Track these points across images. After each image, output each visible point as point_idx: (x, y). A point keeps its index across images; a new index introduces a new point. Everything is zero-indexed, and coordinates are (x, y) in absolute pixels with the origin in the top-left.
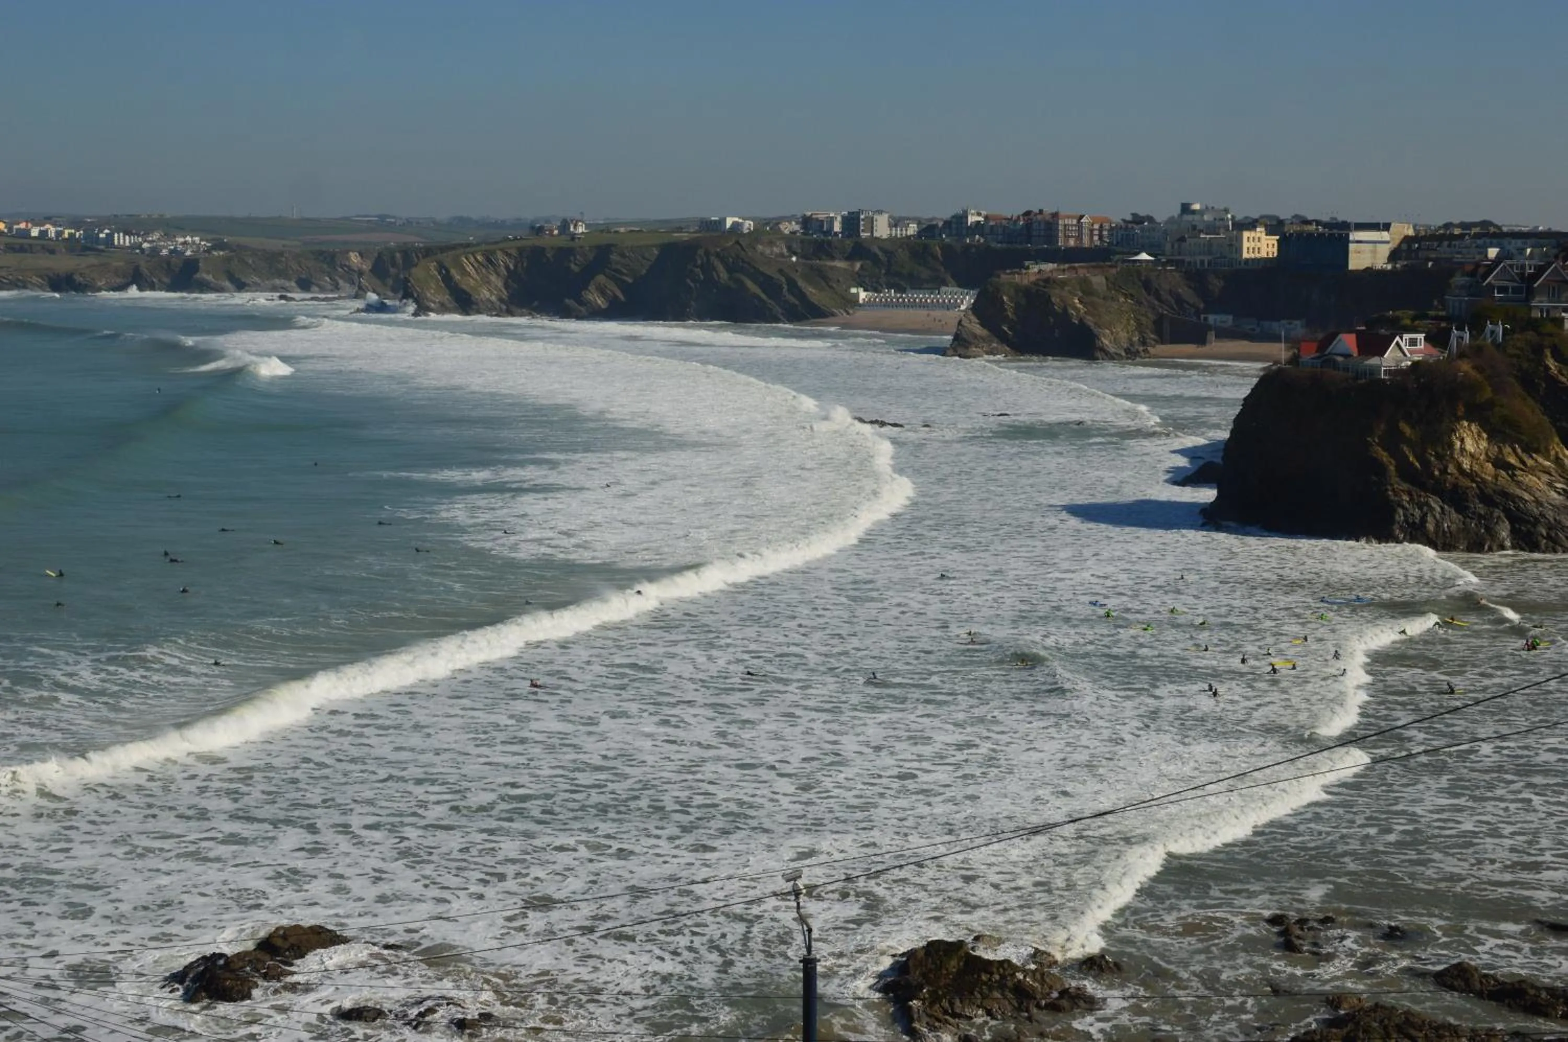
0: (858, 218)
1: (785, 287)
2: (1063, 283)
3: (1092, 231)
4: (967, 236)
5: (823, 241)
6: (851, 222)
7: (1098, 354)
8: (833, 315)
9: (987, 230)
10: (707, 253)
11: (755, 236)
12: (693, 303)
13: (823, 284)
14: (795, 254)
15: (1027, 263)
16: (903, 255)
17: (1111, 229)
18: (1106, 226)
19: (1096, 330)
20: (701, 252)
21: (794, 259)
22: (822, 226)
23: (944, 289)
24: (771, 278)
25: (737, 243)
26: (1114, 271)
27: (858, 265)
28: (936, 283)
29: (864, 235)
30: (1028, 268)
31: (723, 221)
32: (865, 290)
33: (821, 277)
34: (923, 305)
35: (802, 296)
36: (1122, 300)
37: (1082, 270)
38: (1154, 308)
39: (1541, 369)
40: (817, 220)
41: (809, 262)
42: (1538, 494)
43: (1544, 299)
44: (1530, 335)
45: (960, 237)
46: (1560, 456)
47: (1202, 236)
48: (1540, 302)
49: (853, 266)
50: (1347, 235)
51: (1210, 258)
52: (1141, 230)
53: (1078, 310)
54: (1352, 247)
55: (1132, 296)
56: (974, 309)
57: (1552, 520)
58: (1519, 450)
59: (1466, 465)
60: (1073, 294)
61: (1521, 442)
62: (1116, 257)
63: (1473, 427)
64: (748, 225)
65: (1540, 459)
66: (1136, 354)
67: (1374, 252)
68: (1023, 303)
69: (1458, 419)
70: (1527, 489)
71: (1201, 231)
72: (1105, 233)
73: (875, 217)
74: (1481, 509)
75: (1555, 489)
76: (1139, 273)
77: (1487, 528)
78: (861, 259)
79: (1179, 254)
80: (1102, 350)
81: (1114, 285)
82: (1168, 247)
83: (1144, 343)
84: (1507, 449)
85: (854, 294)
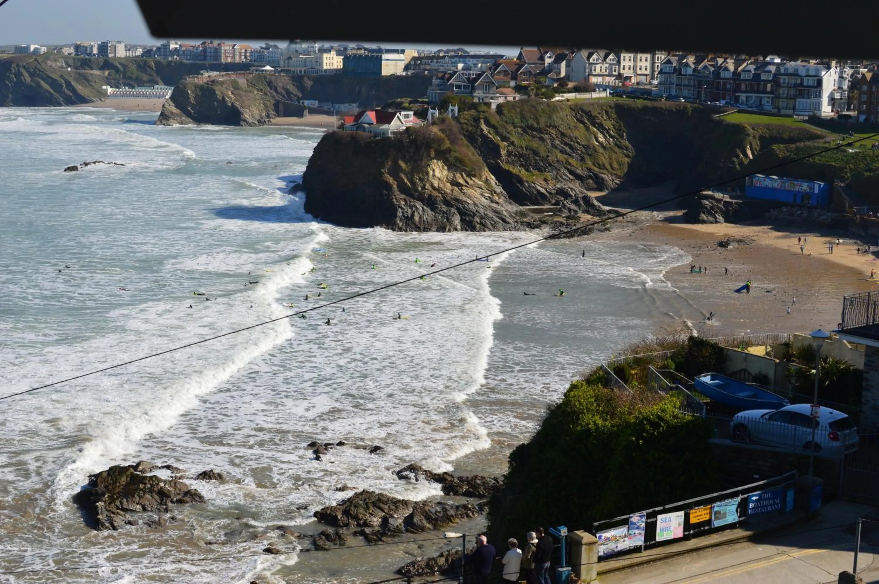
0: (107, 46)
1: (64, 85)
2: (222, 83)
3: (240, 53)
4: (170, 55)
5: (86, 59)
6: (103, 48)
7: (243, 123)
8: (93, 102)
9: (181, 53)
10: (18, 66)
11: (47, 56)
12: (10, 95)
13: (87, 84)
14: (70, 66)
15: (202, 72)
16: (133, 67)
17: (251, 52)
18: (249, 51)
19: (241, 110)
20: (14, 65)
21: (69, 69)
22: (86, 50)
23: (156, 86)
24: (56, 80)
25: (36, 60)
26: (251, 76)
27: (107, 73)
28: (152, 83)
29: (110, 55)
30: (202, 74)
31: (28, 48)
32: (111, 87)
33: (85, 80)
34: (145, 96)
35: (74, 91)
36: (256, 92)
37: (233, 76)
38: (273, 97)
39: (479, 130)
40: (84, 47)
41: (78, 71)
42: (475, 199)
43: (481, 92)
44: (473, 112)
45: (166, 56)
46: (489, 178)
47: (301, 56)
48: (479, 94)
49: (104, 73)
50: (381, 56)
51: (305, 68)
52: (269, 53)
53: (230, 98)
54: (383, 62)
55: (261, 90)
56: (172, 98)
57: (483, 214)
58: (465, 176)
59: (436, 184)
60: (228, 89)
61: (465, 171)
62: (253, 68)
63: (440, 163)
64: (43, 50)
65: (476, 180)
66: (264, 123)
67: (396, 66)
68: (200, 94)
69: (431, 159)
70: (469, 197)
71: (301, 54)
72: (248, 54)
73: (117, 45)
74: (444, 208)
75: (484, 197)
76: (265, 77)
77: (448, 219)
78: (108, 69)
79: (288, 66)
80: (245, 121)
81: (251, 84)
82: (282, 62)
83: (268, 117)
84: (458, 175)
85: (104, 90)
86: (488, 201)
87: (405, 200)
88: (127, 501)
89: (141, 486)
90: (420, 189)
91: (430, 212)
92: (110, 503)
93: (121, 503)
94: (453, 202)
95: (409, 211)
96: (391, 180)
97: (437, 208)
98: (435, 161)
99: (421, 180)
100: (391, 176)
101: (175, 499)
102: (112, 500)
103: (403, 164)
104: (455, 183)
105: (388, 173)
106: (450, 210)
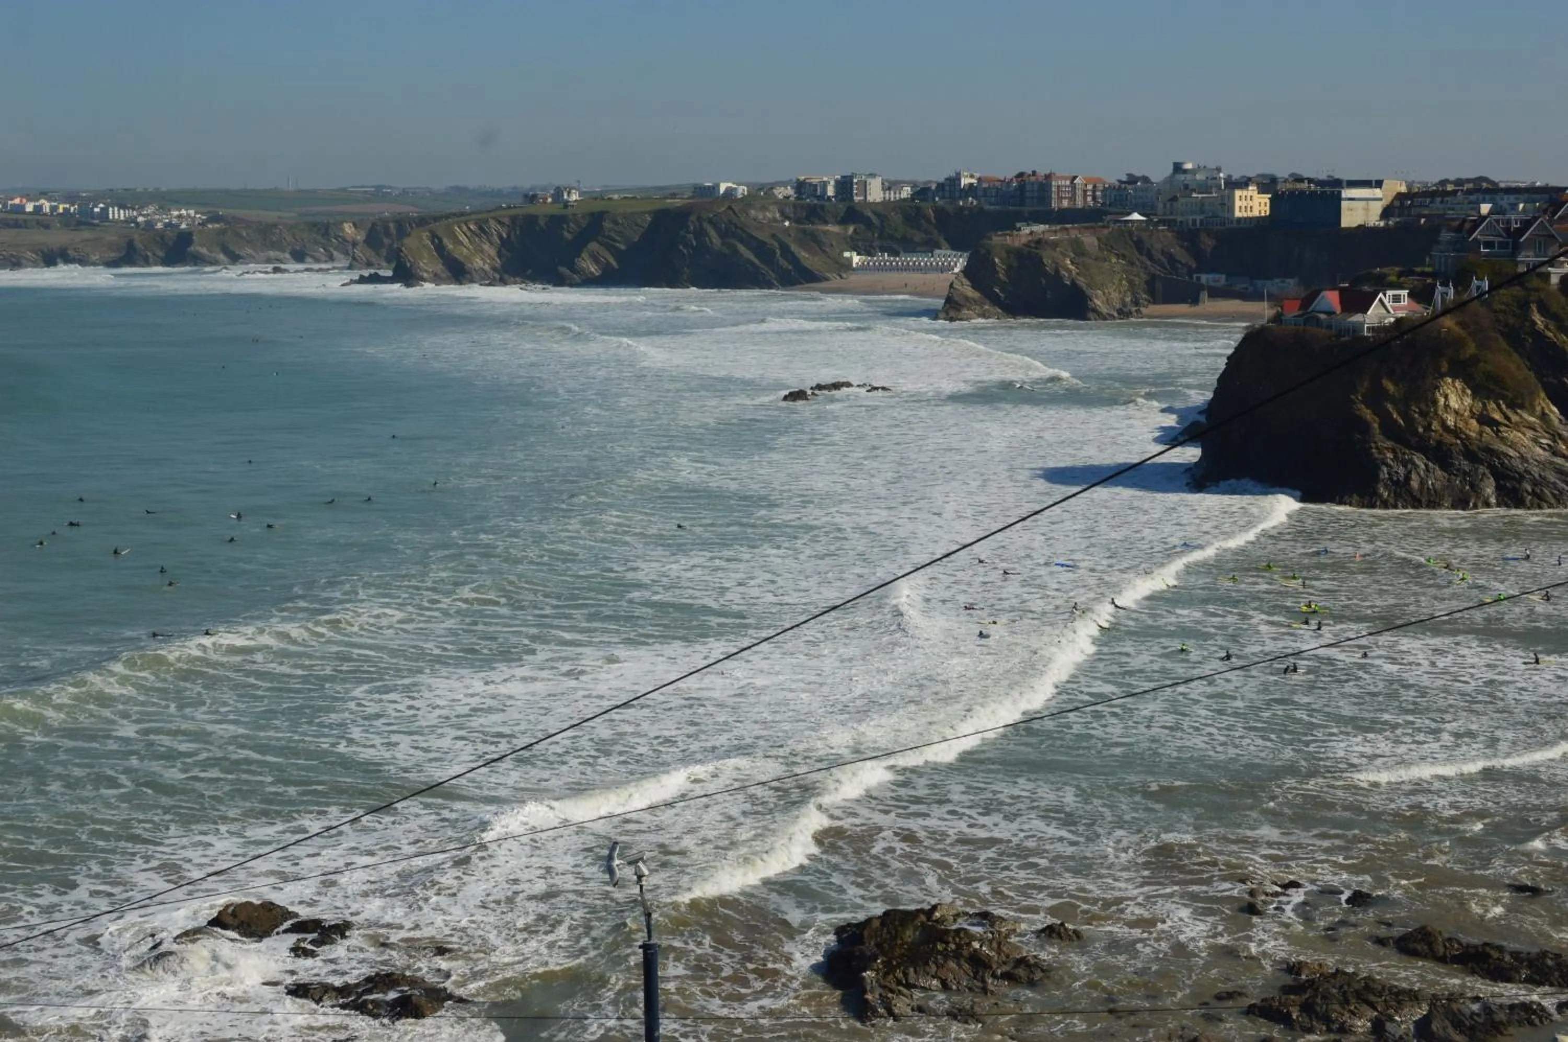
0: (851, 183)
1: (778, 252)
2: (1054, 245)
3: (1085, 192)
4: (960, 198)
5: (815, 206)
6: (844, 185)
7: (1091, 315)
8: (827, 279)
9: (980, 193)
10: (699, 219)
11: (747, 201)
12: (686, 269)
13: (816, 247)
14: (788, 218)
15: (1018, 225)
16: (896, 218)
17: (1104, 190)
18: (1100, 187)
19: (1089, 292)
20: (693, 218)
21: (787, 224)
22: (815, 191)
23: (937, 252)
24: (765, 243)
25: (730, 208)
26: (1106, 231)
27: (851, 229)
28: (930, 246)
29: (857, 199)
30: (1019, 229)
31: (716, 187)
32: (858, 254)
33: (814, 241)
34: (917, 269)
35: (795, 260)
36: (1114, 260)
37: (1074, 231)
38: (1146, 268)
39: (1527, 324)
40: (810, 184)
41: (802, 226)
42: (1523, 450)
43: (1531, 253)
44: (1517, 290)
45: (953, 199)
46: (1547, 411)
47: (1194, 195)
48: (1527, 258)
49: (846, 230)
50: (1340, 193)
51: (1202, 217)
52: (1135, 190)
53: (1069, 271)
54: (1344, 204)
55: (1124, 257)
56: (966, 272)
57: (1537, 476)
58: (1504, 406)
59: (1451, 421)
60: (1065, 256)
61: (1504, 398)
62: (1109, 217)
63: (1457, 384)
64: (742, 190)
65: (1526, 416)
66: (1129, 314)
67: (1367, 210)
68: (1015, 264)
69: (1443, 376)
70: (1512, 446)
71: (1194, 190)
72: (1098, 193)
73: (869, 181)
74: (1465, 465)
75: (1540, 445)
76: (1130, 233)
77: (1472, 486)
78: (854, 223)
79: (1171, 213)
80: (1095, 311)
81: (1106, 245)
82: (1160, 206)
83: (1136, 303)
84: (1492, 405)
85: (847, 259)
86: (1547, 454)
87: (1394, 451)
88: (915, 972)
89: (940, 947)
90: (1421, 430)
91: (1439, 473)
92: (886, 974)
93: (906, 975)
94: (1482, 455)
95: (1401, 471)
96: (1367, 414)
97: (1453, 465)
98: (1450, 380)
99: (1423, 414)
100: (1367, 408)
101: (999, 971)
102: (889, 969)
103: (1390, 386)
104: (1485, 420)
105: (1362, 402)
106: (1477, 469)
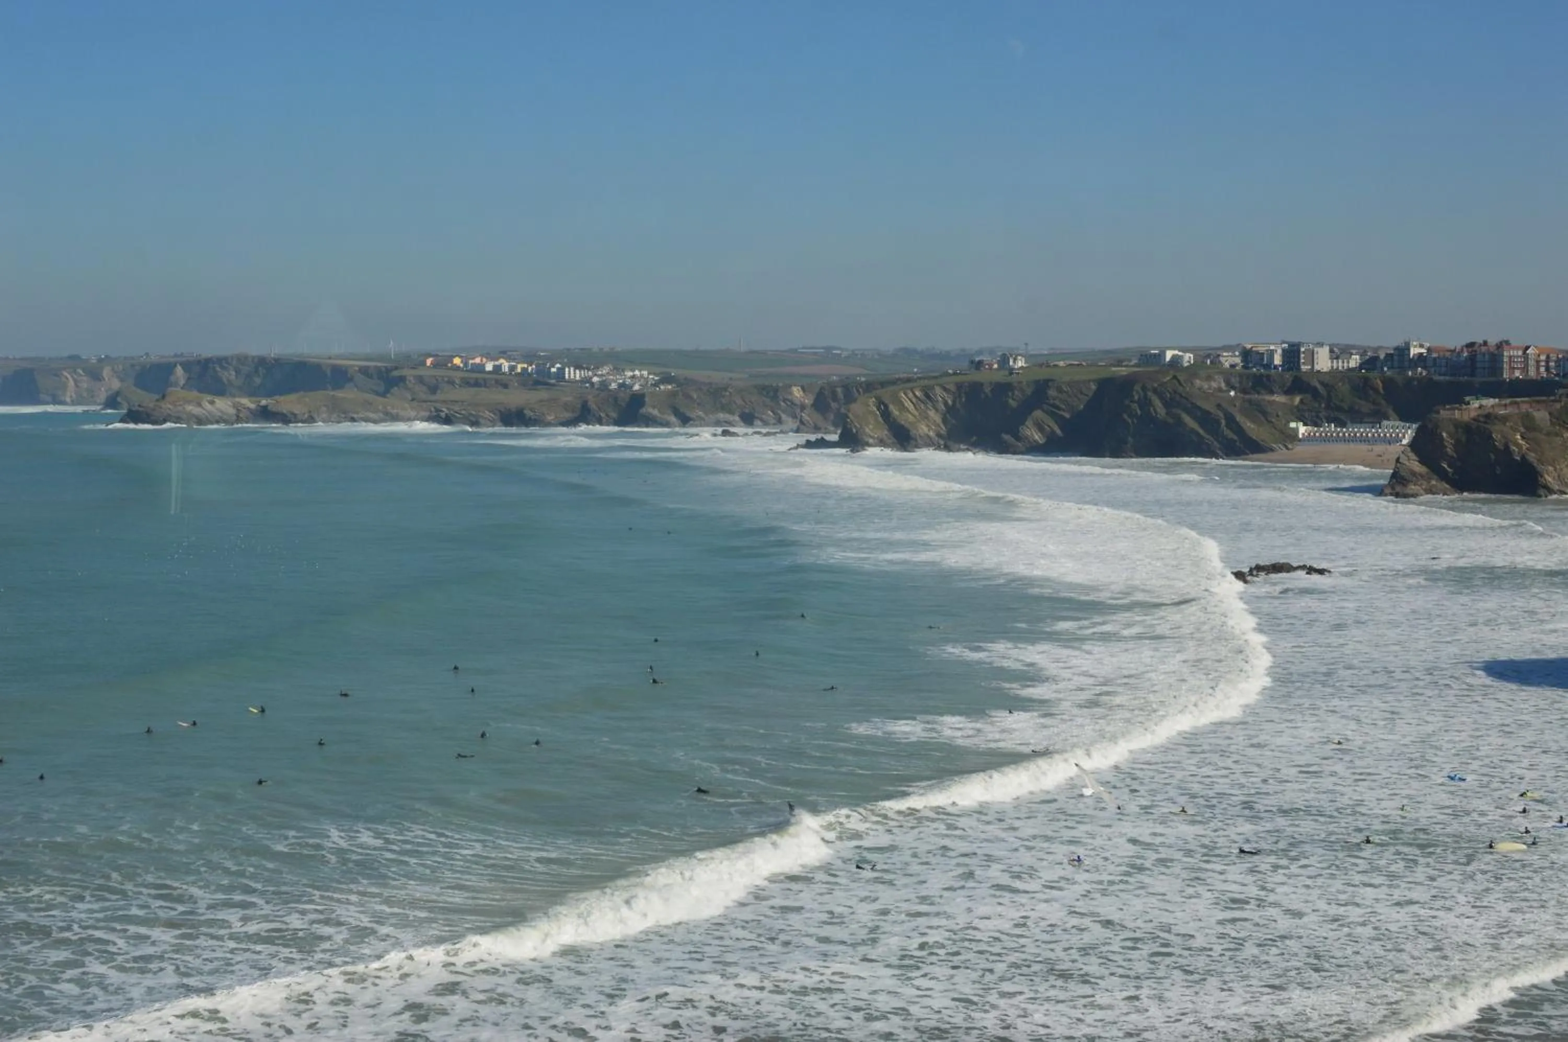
0: (1299, 351)
1: (1223, 422)
2: (1504, 419)
3: (1538, 362)
4: (1410, 368)
5: (1262, 375)
6: (1292, 354)
7: (1542, 492)
8: (1272, 450)
9: (1430, 363)
10: (1144, 388)
11: (1192, 371)
12: (1130, 439)
13: (1263, 419)
14: (1233, 388)
15: (1467, 399)
16: (1344, 388)
17: (1558, 361)
18: (1553, 357)
19: (1540, 468)
20: (1137, 387)
21: (1232, 393)
22: (1262, 359)
23: (1385, 423)
24: (1208, 413)
25: (1175, 377)
26: (1558, 406)
27: (1297, 400)
28: (1377, 417)
29: (1304, 368)
30: (1468, 403)
31: (1162, 354)
32: (1305, 424)
33: (1261, 412)
34: (1364, 440)
35: (1240, 431)
37: (1525, 405)
40: (1257, 353)
41: (1247, 397)
45: (1402, 369)
49: (1292, 400)
53: (1519, 446)
56: (1413, 445)
60: (1516, 430)
62: (1562, 390)
64: (1188, 358)
68: (1464, 439)
72: (1552, 364)
73: (1316, 349)
78: (1300, 393)
80: (1545, 486)
81: (1558, 419)
85: (1293, 429)
